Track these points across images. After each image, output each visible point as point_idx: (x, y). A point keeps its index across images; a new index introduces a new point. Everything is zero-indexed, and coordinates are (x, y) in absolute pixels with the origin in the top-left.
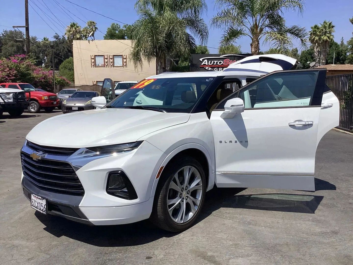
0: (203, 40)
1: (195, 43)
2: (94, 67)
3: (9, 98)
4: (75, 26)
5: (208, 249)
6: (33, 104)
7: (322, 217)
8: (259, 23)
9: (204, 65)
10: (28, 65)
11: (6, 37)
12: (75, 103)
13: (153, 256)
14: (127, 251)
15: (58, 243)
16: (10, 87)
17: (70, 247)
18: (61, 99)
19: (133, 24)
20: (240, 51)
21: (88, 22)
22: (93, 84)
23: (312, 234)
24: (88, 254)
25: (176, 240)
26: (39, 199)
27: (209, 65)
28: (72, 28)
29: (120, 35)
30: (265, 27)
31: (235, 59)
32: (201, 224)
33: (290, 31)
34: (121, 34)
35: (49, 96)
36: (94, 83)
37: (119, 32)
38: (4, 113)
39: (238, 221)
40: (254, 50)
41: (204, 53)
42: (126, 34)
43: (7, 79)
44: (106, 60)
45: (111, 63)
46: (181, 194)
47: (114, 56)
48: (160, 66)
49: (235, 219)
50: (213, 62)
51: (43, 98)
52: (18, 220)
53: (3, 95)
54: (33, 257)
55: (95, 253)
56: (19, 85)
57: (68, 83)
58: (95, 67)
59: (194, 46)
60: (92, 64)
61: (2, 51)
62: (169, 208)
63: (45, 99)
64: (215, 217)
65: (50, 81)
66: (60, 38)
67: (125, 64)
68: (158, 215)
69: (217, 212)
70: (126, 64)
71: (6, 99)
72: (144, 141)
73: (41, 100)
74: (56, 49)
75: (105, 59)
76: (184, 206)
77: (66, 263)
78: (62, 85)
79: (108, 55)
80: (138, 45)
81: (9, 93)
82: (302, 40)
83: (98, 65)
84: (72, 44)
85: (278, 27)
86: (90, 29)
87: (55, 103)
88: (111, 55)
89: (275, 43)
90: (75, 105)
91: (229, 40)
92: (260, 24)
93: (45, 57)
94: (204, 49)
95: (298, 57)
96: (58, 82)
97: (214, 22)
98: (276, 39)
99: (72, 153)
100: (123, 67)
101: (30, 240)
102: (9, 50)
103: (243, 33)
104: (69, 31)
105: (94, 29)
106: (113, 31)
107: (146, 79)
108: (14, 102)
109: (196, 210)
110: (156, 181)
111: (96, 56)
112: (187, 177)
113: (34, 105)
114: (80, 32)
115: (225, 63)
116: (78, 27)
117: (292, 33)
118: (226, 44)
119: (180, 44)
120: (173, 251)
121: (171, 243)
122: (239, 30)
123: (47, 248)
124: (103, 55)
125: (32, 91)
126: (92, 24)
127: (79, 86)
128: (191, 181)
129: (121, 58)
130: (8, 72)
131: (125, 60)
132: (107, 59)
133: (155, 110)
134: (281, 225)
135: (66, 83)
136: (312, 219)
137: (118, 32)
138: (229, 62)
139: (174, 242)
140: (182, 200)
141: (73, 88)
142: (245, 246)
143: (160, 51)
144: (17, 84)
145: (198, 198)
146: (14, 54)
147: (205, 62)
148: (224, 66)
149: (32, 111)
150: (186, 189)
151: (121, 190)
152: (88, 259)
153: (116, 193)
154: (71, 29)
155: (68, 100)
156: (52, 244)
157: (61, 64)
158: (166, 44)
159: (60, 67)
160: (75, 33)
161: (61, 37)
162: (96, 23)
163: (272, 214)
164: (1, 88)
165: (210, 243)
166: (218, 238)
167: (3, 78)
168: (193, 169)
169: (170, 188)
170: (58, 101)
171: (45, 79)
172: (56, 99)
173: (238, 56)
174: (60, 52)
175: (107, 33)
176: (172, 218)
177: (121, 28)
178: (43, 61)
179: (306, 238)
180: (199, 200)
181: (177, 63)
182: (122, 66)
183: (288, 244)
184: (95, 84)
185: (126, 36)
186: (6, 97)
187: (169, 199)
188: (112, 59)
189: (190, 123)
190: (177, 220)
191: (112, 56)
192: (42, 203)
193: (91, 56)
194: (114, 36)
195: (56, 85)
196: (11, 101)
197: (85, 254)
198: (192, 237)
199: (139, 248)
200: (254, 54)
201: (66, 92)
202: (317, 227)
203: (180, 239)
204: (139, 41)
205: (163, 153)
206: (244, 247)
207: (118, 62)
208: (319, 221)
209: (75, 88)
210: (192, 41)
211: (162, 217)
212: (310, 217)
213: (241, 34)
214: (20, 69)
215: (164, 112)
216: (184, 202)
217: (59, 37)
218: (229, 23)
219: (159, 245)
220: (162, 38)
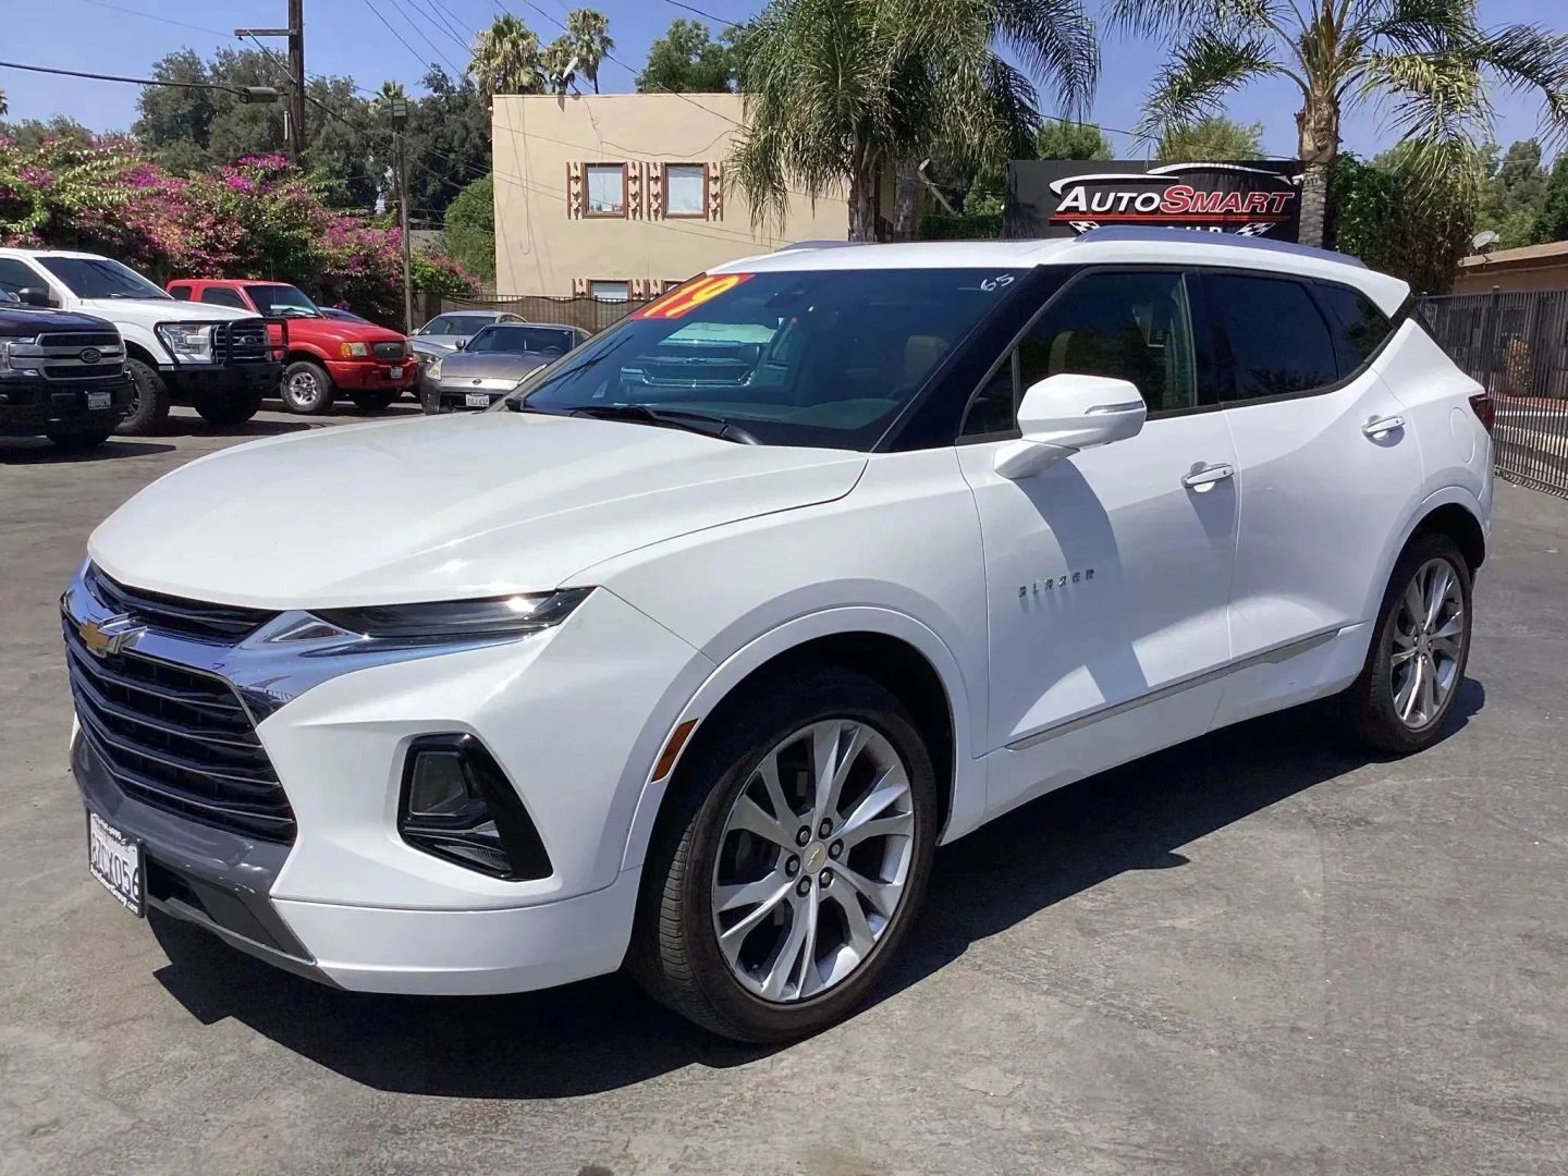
0: (1072, 95)
1: (1034, 109)
2: (580, 215)
3: (196, 348)
4: (511, 32)
5: (897, 1153)
6: (304, 375)
7: (1538, 1017)
8: (1343, 12)
9: (1069, 210)
10: (297, 204)
11: (229, 81)
12: (477, 376)
13: (616, 1164)
14: (497, 1124)
15: (195, 1053)
16: (211, 296)
17: (243, 1079)
18: (424, 357)
19: (756, 20)
20: (1258, 149)
21: (572, 15)
22: (575, 294)
23: (1468, 1113)
24: (313, 1123)
25: (751, 1085)
26: (115, 839)
27: (1095, 213)
28: (501, 42)
29: (708, 73)
30: (1377, 33)
31: (1220, 184)
32: (897, 1007)
33: (1496, 52)
34: (713, 70)
35: (371, 343)
36: (580, 289)
37: (702, 57)
38: (175, 411)
39: (1090, 1003)
40: (1311, 143)
41: (1082, 154)
42: (732, 70)
43: (204, 263)
44: (633, 188)
45: (652, 199)
46: (795, 857)
47: (670, 170)
48: (862, 214)
49: (1076, 992)
50: (1112, 196)
51: (345, 352)
52: (57, 923)
53: (172, 333)
54: (56, 1122)
55: (344, 1122)
56: (246, 288)
57: (467, 285)
58: (584, 217)
59: (1030, 123)
60: (570, 205)
61: (210, 143)
62: (726, 927)
63: (354, 352)
64: (979, 975)
65: (392, 276)
66: (453, 88)
67: (713, 205)
68: (661, 958)
69: (993, 948)
70: (721, 206)
71: (184, 347)
72: (592, 588)
73: (337, 356)
74: (431, 134)
75: (630, 182)
76: (806, 918)
77: (196, 1169)
78: (439, 294)
79: (640, 164)
80: (771, 120)
81: (193, 325)
82: (1551, 96)
83: (600, 208)
84: (491, 112)
85: (1438, 34)
86: (582, 47)
87: (397, 372)
88: (655, 164)
89: (1405, 105)
90: (480, 386)
91: (1188, 92)
92: (1349, 22)
93: (386, 170)
94: (1086, 139)
95: (1541, 181)
96: (427, 280)
97: (1124, 7)
98: (1413, 85)
99: (249, 632)
100: (708, 220)
101: (73, 1031)
102: (238, 138)
103: (1263, 63)
104: (489, 55)
105: (596, 46)
106: (676, 55)
107: (708, 273)
108: (214, 363)
109: (876, 937)
110: (652, 793)
111: (589, 169)
112: (828, 777)
113: (309, 379)
114: (533, 60)
115: (1172, 204)
116: (523, 36)
117: (1504, 63)
118: (1175, 114)
119: (962, 114)
120: (722, 1149)
121: (725, 1101)
122: (1243, 45)
123: (134, 1075)
124: (620, 165)
125: (301, 317)
126: (589, 22)
127: (512, 302)
128: (850, 796)
129: (696, 174)
130: (211, 233)
131: (714, 188)
132: (638, 182)
133: (702, 428)
134: (1307, 1042)
135: (458, 286)
136: (1479, 1022)
137: (698, 60)
138: (1192, 198)
139: (742, 1099)
140: (799, 887)
141: (487, 309)
142: (1096, 1149)
143: (868, 146)
144: (239, 286)
145: (887, 878)
146: (257, 154)
147: (1076, 199)
148: (1166, 218)
149: (298, 406)
150: (825, 832)
151: (470, 831)
152: (304, 1153)
153: (447, 843)
154: (494, 45)
155: (451, 362)
156: (166, 1059)
157: (451, 201)
158: (894, 114)
159: (446, 216)
160: (511, 64)
161: (456, 83)
162: (607, 21)
163: (1275, 976)
164: (167, 302)
165: (915, 1118)
166: (967, 1093)
167: (190, 257)
168: (866, 736)
169: (731, 825)
170: (409, 363)
171: (369, 267)
172: (400, 356)
173: (1234, 170)
174: (451, 150)
175: (651, 65)
176: (740, 974)
177: (713, 40)
178: (379, 189)
179: (1425, 1133)
180: (896, 887)
181: (957, 202)
182: (702, 212)
183: (1326, 1157)
184: (583, 293)
185: (733, 75)
186: (181, 340)
187: (723, 881)
188: (659, 183)
189: (860, 500)
190: (770, 985)
191: (659, 168)
192: (125, 863)
193: (569, 167)
194: (682, 79)
195: (414, 295)
196: (204, 357)
197: (299, 1122)
198: (836, 1078)
199: (561, 1117)
200: (1310, 162)
201: (455, 327)
202: (1500, 1074)
203: (771, 1082)
204: (773, 99)
205: (696, 652)
206: (1088, 1157)
207: (686, 193)
208: (1516, 1034)
209: (491, 309)
210: (1023, 98)
211: (682, 968)
212: (1473, 1011)
213: (1251, 65)
214: (260, 216)
215: (747, 438)
216: (808, 901)
217: (447, 81)
218: (1195, 15)
219: (662, 1104)
220: (874, 82)
